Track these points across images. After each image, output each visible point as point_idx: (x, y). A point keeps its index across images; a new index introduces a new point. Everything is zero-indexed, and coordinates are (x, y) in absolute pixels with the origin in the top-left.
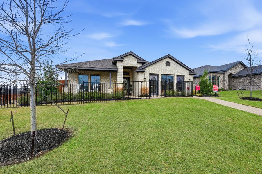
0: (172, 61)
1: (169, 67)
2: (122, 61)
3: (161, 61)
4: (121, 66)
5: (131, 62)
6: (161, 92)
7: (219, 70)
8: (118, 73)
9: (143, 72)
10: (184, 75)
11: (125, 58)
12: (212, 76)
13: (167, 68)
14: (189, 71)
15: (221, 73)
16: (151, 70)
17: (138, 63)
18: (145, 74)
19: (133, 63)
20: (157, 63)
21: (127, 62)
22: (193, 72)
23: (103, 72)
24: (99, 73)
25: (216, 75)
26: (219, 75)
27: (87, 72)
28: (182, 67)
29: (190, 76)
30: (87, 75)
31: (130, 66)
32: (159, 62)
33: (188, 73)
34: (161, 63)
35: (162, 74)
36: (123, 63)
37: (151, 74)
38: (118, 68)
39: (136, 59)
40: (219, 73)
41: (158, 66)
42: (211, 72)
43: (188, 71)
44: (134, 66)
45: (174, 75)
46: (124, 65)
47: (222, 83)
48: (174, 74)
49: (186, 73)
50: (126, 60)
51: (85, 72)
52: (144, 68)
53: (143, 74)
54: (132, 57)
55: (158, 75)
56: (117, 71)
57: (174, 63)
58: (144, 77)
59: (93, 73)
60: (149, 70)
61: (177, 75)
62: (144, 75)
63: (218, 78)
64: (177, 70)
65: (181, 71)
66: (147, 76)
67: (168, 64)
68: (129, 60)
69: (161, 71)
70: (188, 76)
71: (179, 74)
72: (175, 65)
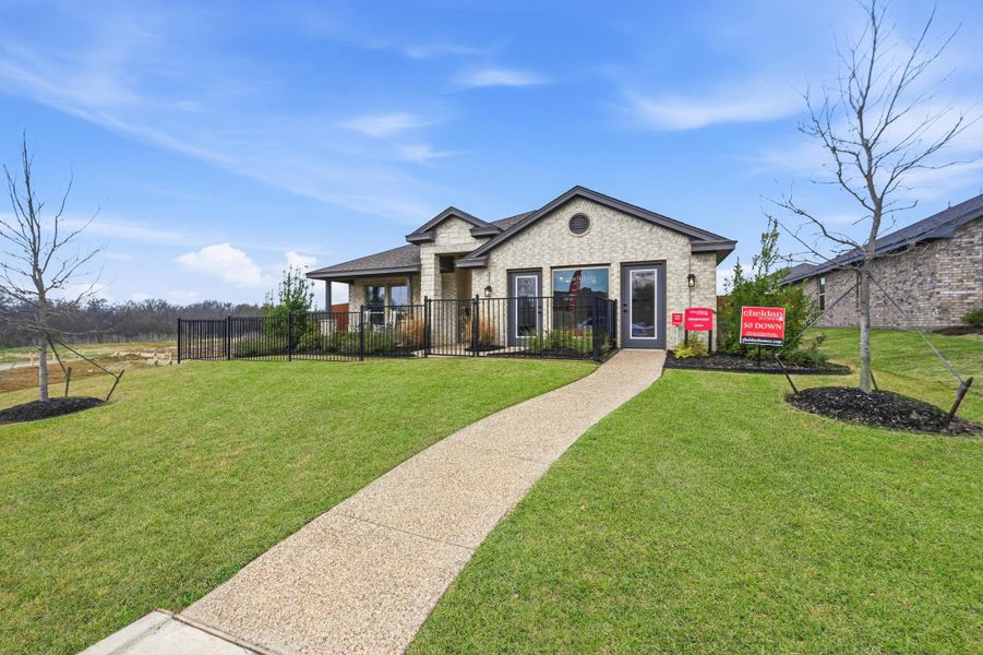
0: (599, 208)
1: (585, 238)
2: (432, 241)
3: (551, 220)
4: (430, 256)
5: (457, 239)
8: (422, 278)
9: (486, 267)
10: (665, 261)
11: (437, 231)
13: (576, 240)
14: (691, 238)
16: (513, 256)
18: (493, 274)
19: (462, 241)
20: (536, 229)
21: (446, 240)
22: (708, 240)
29: (694, 261)
31: (454, 251)
32: (543, 225)
33: (688, 249)
34: (549, 228)
35: (553, 265)
36: (435, 245)
37: (511, 273)
38: (422, 262)
39: (469, 228)
41: (537, 238)
43: (683, 241)
44: (464, 249)
45: (609, 264)
46: (438, 252)
48: (605, 262)
49: (674, 250)
50: (441, 235)
52: (487, 253)
53: (486, 273)
54: (458, 223)
55: (538, 271)
56: (418, 274)
57: (610, 214)
58: (486, 284)
60: (505, 259)
61: (625, 266)
62: (487, 278)
64: (624, 242)
65: (644, 247)
66: (497, 281)
67: (579, 224)
68: (451, 235)
69: (547, 256)
70: (685, 263)
71: (632, 258)
72: (615, 225)
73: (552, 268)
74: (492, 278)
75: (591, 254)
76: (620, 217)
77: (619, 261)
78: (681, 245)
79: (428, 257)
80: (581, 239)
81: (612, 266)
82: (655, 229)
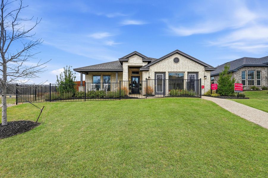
0: (182, 57)
1: (178, 64)
2: (127, 61)
3: (168, 58)
4: (126, 66)
5: (136, 61)
6: (168, 92)
7: (260, 63)
8: (123, 73)
9: (148, 71)
10: (198, 72)
11: (129, 58)
12: (247, 71)
13: (175, 65)
14: (205, 66)
15: (263, 67)
16: (157, 68)
17: (143, 61)
19: (138, 62)
20: (164, 61)
21: (132, 61)
22: (210, 67)
23: (113, 73)
24: (109, 73)
25: (254, 69)
26: (259, 69)
27: (100, 73)
28: (194, 63)
29: (205, 72)
30: (100, 76)
31: (135, 65)
32: (166, 60)
33: (204, 69)
34: (168, 61)
35: (169, 71)
36: (128, 63)
37: (156, 73)
38: (123, 68)
39: (141, 58)
40: (259, 67)
41: (164, 63)
42: (245, 66)
43: (203, 67)
44: (139, 65)
45: (184, 72)
46: (129, 65)
47: (264, 79)
49: (200, 70)
50: (131, 60)
51: (98, 73)
52: (149, 67)
53: (148, 73)
54: (137, 57)
55: (164, 73)
56: (122, 71)
57: (185, 58)
58: (148, 76)
59: (105, 73)
60: (154, 69)
61: (188, 73)
63: (257, 73)
64: (188, 66)
65: (193, 68)
66: (152, 75)
67: (176, 61)
68: (134, 60)
69: (167, 69)
70: (203, 73)
71: (190, 71)
72: (186, 61)
73: (169, 72)
74: (150, 74)
75: (180, 69)
76: (187, 59)
77: (187, 71)
78: (202, 68)
79: (125, 66)
80: (177, 65)
81: (185, 72)
82: (196, 63)
